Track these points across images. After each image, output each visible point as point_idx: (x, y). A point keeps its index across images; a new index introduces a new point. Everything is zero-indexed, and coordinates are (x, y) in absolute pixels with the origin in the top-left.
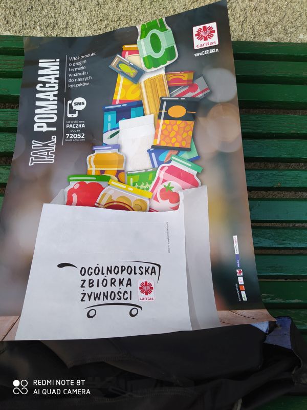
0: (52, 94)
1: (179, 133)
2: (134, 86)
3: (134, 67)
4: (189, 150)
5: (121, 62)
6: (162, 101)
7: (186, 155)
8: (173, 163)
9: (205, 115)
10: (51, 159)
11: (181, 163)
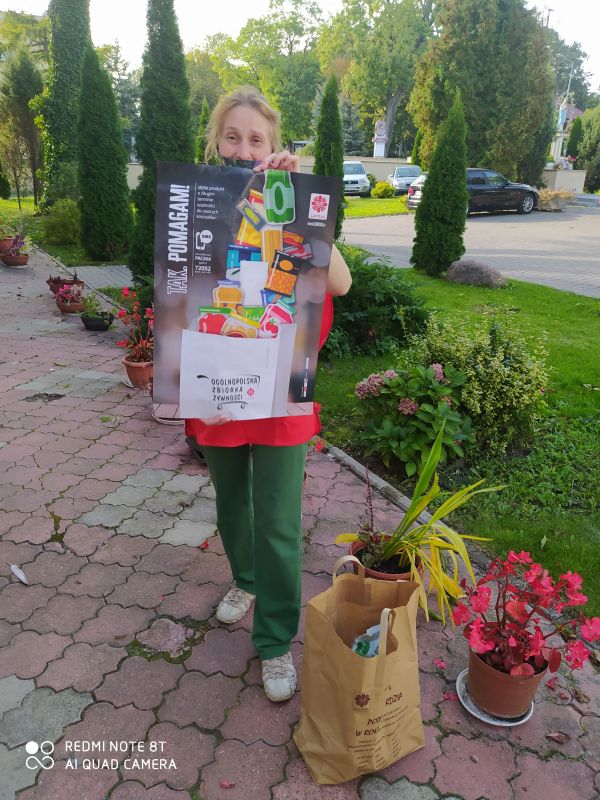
0: (183, 224)
1: (285, 281)
2: (255, 233)
3: (257, 215)
4: (290, 296)
5: (246, 206)
6: (277, 254)
7: (287, 300)
8: (278, 305)
9: (305, 273)
10: (183, 289)
11: (283, 305)
